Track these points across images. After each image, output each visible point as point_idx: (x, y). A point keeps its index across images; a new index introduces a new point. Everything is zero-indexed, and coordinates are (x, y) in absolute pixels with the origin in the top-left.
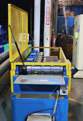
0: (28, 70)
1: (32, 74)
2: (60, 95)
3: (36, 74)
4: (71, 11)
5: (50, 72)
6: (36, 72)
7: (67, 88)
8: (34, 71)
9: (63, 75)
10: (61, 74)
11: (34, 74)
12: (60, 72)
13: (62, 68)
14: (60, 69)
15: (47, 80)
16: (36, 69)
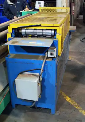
0: (22, 33)
2: (49, 56)
3: (29, 36)
8: (28, 34)
13: (53, 32)
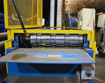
0: (31, 42)
1: (39, 47)
2: (82, 79)
3: (44, 46)
4: (73, 16)
5: (64, 43)
6: (44, 44)
7: (93, 68)
8: (41, 43)
9: (82, 48)
10: (79, 47)
11: (41, 47)
12: (79, 43)
13: (81, 38)
14: (79, 40)
15: (60, 56)
16: (43, 40)
